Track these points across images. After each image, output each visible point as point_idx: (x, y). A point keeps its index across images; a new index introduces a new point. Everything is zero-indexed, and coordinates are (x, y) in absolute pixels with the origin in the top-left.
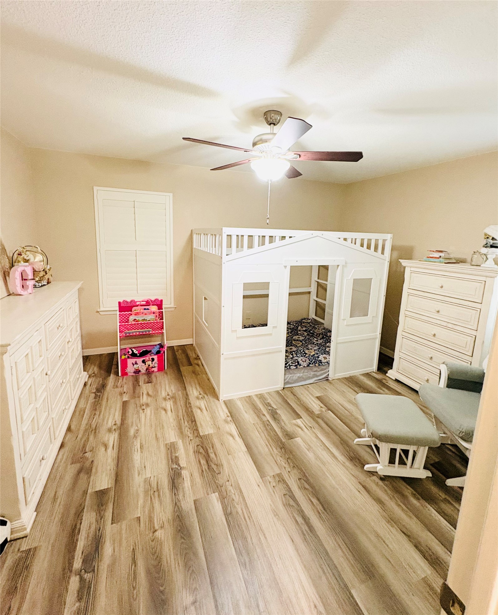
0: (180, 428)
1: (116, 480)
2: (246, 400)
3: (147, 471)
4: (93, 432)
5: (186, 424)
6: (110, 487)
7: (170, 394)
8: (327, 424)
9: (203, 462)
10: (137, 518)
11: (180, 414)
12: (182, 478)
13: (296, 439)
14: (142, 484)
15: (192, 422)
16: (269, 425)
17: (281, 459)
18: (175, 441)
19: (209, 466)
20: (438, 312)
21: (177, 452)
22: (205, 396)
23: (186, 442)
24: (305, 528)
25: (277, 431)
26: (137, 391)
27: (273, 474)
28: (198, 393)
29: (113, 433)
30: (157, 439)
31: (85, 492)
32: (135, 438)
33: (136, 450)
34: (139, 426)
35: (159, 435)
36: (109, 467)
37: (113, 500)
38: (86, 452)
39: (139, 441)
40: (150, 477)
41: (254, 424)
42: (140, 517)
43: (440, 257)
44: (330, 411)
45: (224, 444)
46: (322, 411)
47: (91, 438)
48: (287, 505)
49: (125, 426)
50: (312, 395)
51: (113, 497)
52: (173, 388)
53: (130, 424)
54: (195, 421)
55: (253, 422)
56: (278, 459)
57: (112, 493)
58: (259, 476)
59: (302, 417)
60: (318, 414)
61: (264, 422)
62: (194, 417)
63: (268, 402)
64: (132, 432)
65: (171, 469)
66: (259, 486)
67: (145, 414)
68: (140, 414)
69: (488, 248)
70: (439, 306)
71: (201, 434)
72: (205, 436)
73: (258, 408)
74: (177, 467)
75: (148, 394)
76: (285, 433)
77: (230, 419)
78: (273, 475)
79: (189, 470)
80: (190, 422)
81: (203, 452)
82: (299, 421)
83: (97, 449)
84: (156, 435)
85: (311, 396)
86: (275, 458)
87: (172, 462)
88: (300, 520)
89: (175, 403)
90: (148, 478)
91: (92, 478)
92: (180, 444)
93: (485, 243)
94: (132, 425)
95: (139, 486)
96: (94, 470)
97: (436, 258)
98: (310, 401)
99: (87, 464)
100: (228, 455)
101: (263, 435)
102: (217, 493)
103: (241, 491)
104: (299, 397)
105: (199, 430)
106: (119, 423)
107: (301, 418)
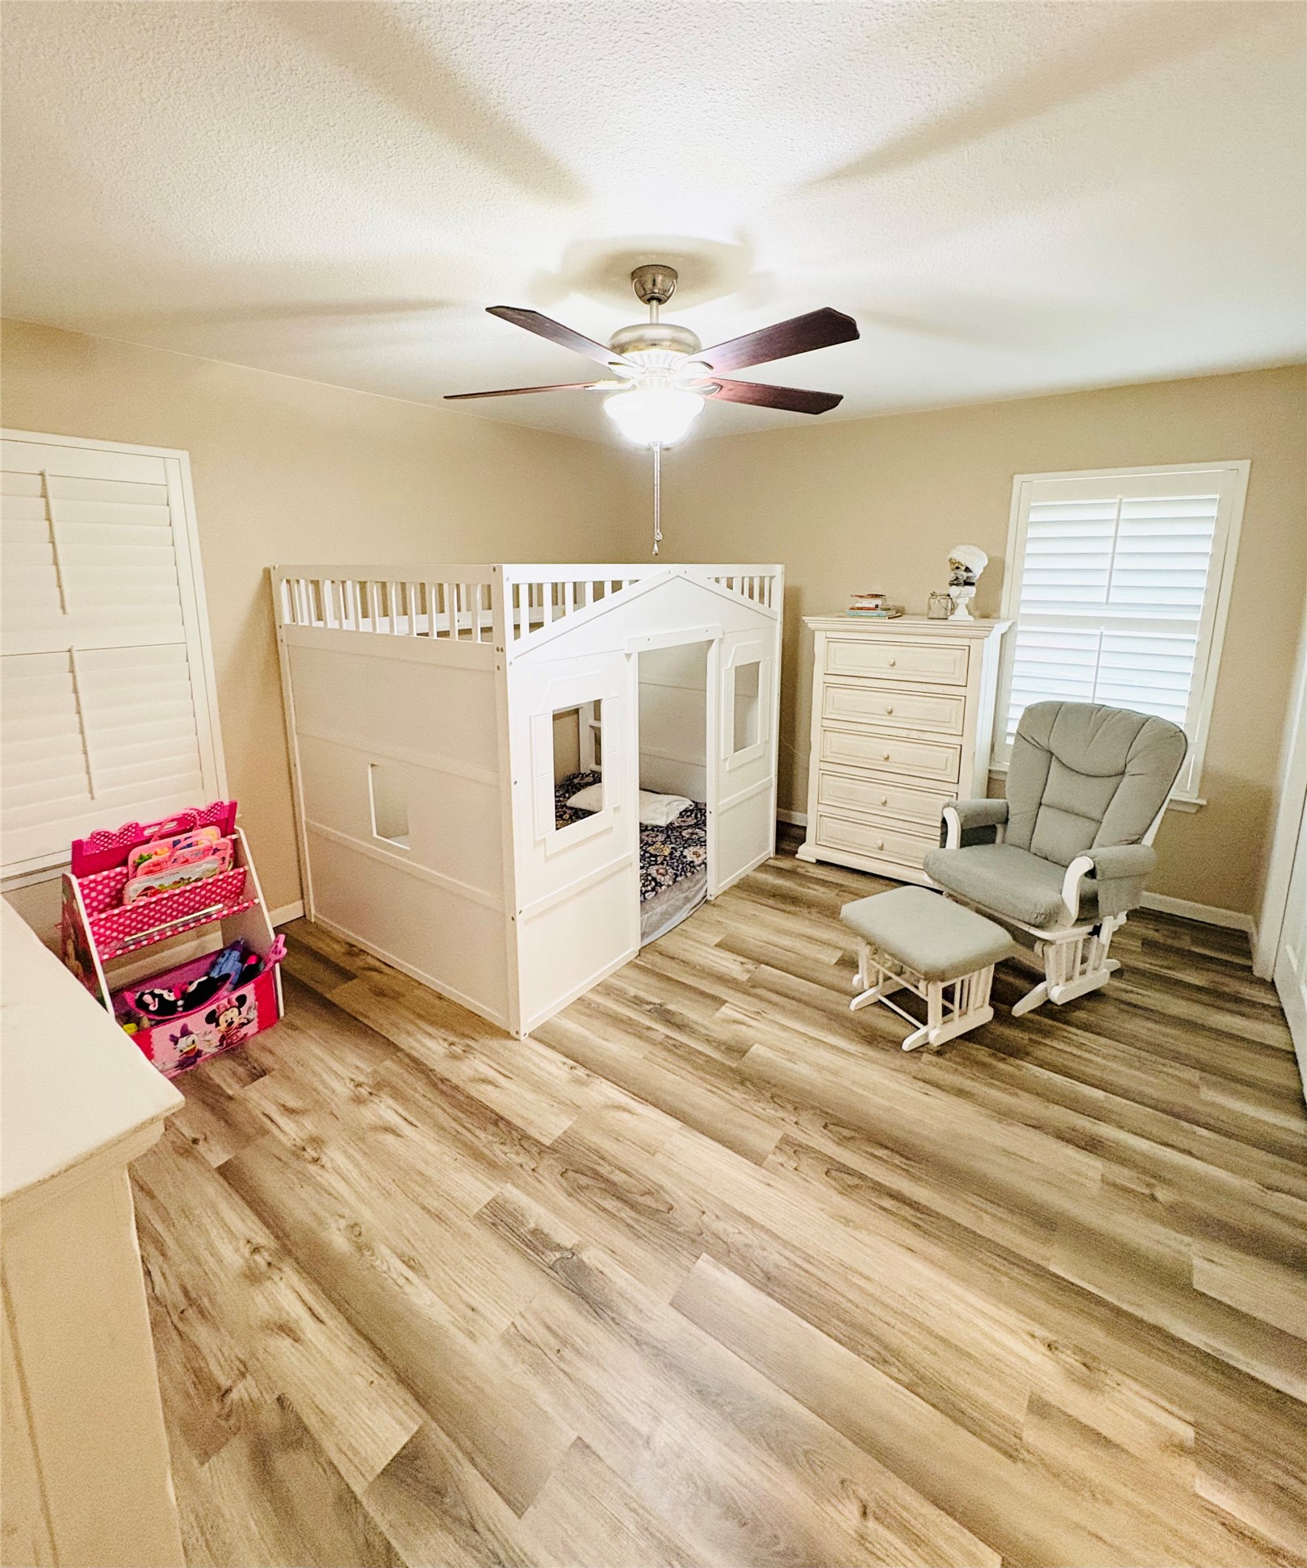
0: (477, 1155)
1: (418, 1398)
2: (578, 1011)
3: (489, 1315)
4: (191, 1313)
5: (483, 1138)
6: (416, 1428)
7: (361, 1079)
8: (777, 993)
9: (610, 1204)
10: (574, 1445)
11: (443, 1118)
12: (596, 1272)
13: (753, 1049)
14: (508, 1358)
15: (496, 1124)
16: (679, 1046)
17: (761, 1104)
18: (493, 1195)
19: (633, 1206)
20: (891, 712)
21: (527, 1220)
22: (472, 1043)
23: (526, 1183)
24: (907, 1212)
25: (705, 1051)
26: (241, 1118)
27: (774, 1145)
28: (446, 1045)
29: (277, 1279)
30: (438, 1217)
31: (347, 1501)
32: (367, 1253)
33: (401, 1281)
34: (347, 1212)
35: (434, 1204)
36: (358, 1379)
37: (460, 1455)
38: (228, 1391)
39: (384, 1250)
40: (513, 1323)
41: (644, 1058)
42: (579, 1438)
43: (877, 606)
44: (763, 966)
45: (620, 1135)
46: (748, 971)
47: (202, 1334)
48: (847, 1191)
49: (297, 1237)
50: (705, 944)
51: (453, 1446)
52: (352, 1058)
53: (314, 1225)
54: (502, 1118)
55: (641, 1056)
56: (755, 1107)
57: (440, 1440)
58: (753, 1165)
59: (725, 998)
60: (748, 980)
61: (661, 1043)
62: (492, 1111)
63: (633, 995)
64: (339, 1241)
65: (549, 1271)
66: (769, 1185)
67: (333, 1168)
68: (318, 1178)
69: (960, 587)
70: (890, 700)
71: (547, 1142)
72: (561, 1141)
73: (624, 1018)
74: (558, 1255)
75: (290, 1111)
76: (723, 1048)
77: (581, 1072)
78: (776, 1147)
79: (594, 1242)
80: (492, 1128)
81: (591, 1182)
82: (725, 1010)
83: (261, 1355)
84: (424, 1208)
85: (705, 948)
86: (749, 1109)
87: (535, 1249)
88: (888, 1203)
89: (397, 1094)
90: (507, 1331)
91: (329, 1444)
92: (512, 1193)
93: (952, 576)
94: (321, 1222)
95: (504, 1365)
96: (311, 1421)
97: (869, 609)
98: (711, 957)
99: (270, 1418)
100: (653, 1155)
101: (684, 1073)
102: (704, 1254)
103: (748, 1219)
104: (682, 958)
105: (532, 1135)
106: (263, 1237)
107: (726, 1002)
